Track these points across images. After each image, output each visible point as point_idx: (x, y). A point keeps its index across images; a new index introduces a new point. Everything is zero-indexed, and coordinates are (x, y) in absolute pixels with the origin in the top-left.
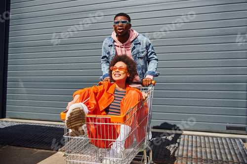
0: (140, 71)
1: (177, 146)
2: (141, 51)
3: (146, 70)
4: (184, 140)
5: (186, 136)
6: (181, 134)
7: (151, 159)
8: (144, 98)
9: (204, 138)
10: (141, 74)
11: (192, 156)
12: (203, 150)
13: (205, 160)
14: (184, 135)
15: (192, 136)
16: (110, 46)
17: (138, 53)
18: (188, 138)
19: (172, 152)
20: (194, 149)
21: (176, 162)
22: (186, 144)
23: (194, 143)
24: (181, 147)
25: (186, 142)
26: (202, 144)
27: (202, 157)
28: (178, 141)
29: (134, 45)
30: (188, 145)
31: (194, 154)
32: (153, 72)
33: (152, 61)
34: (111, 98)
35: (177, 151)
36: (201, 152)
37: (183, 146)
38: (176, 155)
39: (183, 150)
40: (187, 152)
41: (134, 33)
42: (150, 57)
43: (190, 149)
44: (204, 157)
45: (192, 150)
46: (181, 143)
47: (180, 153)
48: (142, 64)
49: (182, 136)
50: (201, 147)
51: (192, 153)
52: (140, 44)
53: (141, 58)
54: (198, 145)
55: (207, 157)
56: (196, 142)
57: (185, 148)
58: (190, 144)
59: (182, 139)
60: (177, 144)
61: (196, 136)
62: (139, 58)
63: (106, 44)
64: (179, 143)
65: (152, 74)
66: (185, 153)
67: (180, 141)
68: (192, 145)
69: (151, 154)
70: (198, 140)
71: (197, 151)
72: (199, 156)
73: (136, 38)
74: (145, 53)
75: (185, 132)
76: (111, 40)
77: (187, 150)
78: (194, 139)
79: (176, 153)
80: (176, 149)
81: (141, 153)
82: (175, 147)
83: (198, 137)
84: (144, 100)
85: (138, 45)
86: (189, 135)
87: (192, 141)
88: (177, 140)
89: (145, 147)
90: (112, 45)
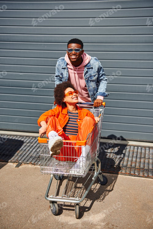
0: (91, 93)
1: (122, 157)
2: (93, 74)
3: (97, 91)
4: (129, 151)
5: (132, 147)
6: (127, 145)
7: (100, 169)
8: (97, 122)
9: (149, 149)
10: (92, 95)
11: (135, 166)
12: (147, 161)
13: (147, 170)
14: (130, 146)
15: (138, 146)
16: (63, 68)
17: (91, 76)
18: (134, 149)
19: (117, 163)
20: (138, 160)
21: (120, 171)
22: (131, 155)
23: (138, 154)
24: (126, 158)
25: (131, 152)
26: (146, 155)
27: (144, 167)
28: (124, 152)
29: (86, 70)
30: (133, 156)
31: (137, 165)
32: (104, 93)
33: (103, 82)
34: (66, 118)
35: (122, 161)
36: (144, 162)
37: (128, 157)
38: (121, 165)
39: (128, 160)
40: (132, 162)
41: (87, 58)
42: (100, 79)
43: (134, 159)
44: (146, 168)
45: (136, 161)
46: (127, 154)
47: (125, 163)
48: (93, 86)
49: (128, 147)
50: (145, 158)
51: (136, 164)
52: (92, 68)
53: (93, 81)
54: (142, 156)
55: (149, 168)
56: (141, 153)
57: (130, 159)
58: (135, 155)
59: (128, 150)
60: (122, 155)
61: (142, 147)
62: (91, 81)
63: (59, 65)
64: (124, 154)
65: (103, 95)
66: (129, 163)
67: (126, 151)
68: (137, 156)
69: (100, 165)
70: (143, 151)
71: (140, 162)
72: (142, 166)
73: (89, 63)
74: (97, 76)
75: (131, 143)
76: (65, 63)
77: (132, 160)
78: (139, 151)
79: (121, 163)
80: (121, 160)
81: (93, 165)
82: (120, 158)
83: (143, 148)
84: (96, 124)
85: (91, 69)
86: (134, 146)
87: (137, 152)
88: (122, 151)
89: (96, 160)
90: (65, 68)
